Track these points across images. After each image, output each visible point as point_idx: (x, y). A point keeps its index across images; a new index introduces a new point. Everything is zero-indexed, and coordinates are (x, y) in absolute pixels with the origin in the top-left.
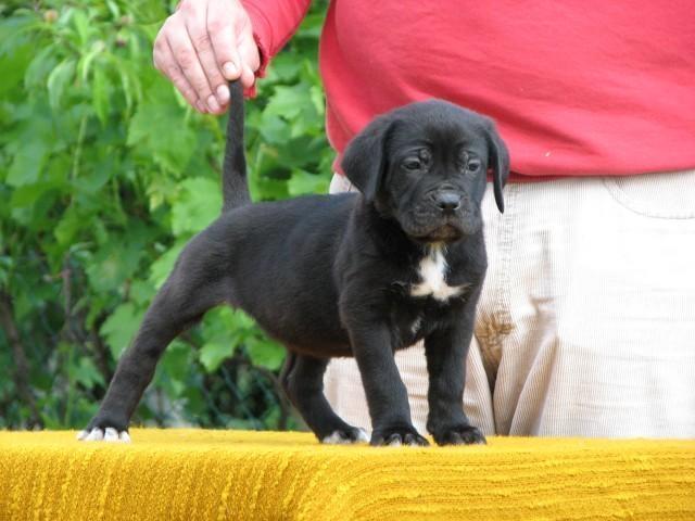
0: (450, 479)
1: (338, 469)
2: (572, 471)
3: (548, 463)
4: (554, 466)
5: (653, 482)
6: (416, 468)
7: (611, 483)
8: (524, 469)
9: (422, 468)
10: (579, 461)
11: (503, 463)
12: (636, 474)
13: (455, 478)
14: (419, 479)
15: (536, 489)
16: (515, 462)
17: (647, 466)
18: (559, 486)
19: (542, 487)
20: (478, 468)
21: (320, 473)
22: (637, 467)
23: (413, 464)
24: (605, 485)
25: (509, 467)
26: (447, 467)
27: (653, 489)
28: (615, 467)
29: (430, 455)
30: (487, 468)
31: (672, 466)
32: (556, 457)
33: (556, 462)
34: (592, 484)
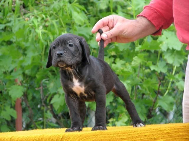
0: (109, 138)
1: (76, 138)
2: (146, 134)
3: (138, 132)
4: (140, 133)
5: (170, 135)
6: (99, 136)
7: (158, 137)
8: (131, 134)
9: (101, 136)
10: (148, 131)
11: (125, 133)
12: (165, 134)
13: (110, 138)
14: (100, 139)
15: (135, 140)
16: (129, 133)
17: (168, 131)
18: (142, 139)
19: (137, 139)
20: (117, 135)
21: (71, 139)
22: (165, 132)
23: (98, 135)
24: (156, 138)
25: (127, 134)
26: (108, 135)
27: (170, 137)
28: (159, 132)
29: (103, 132)
30: (120, 135)
31: (176, 131)
32: (141, 131)
33: (141, 132)
34: (152, 138)
